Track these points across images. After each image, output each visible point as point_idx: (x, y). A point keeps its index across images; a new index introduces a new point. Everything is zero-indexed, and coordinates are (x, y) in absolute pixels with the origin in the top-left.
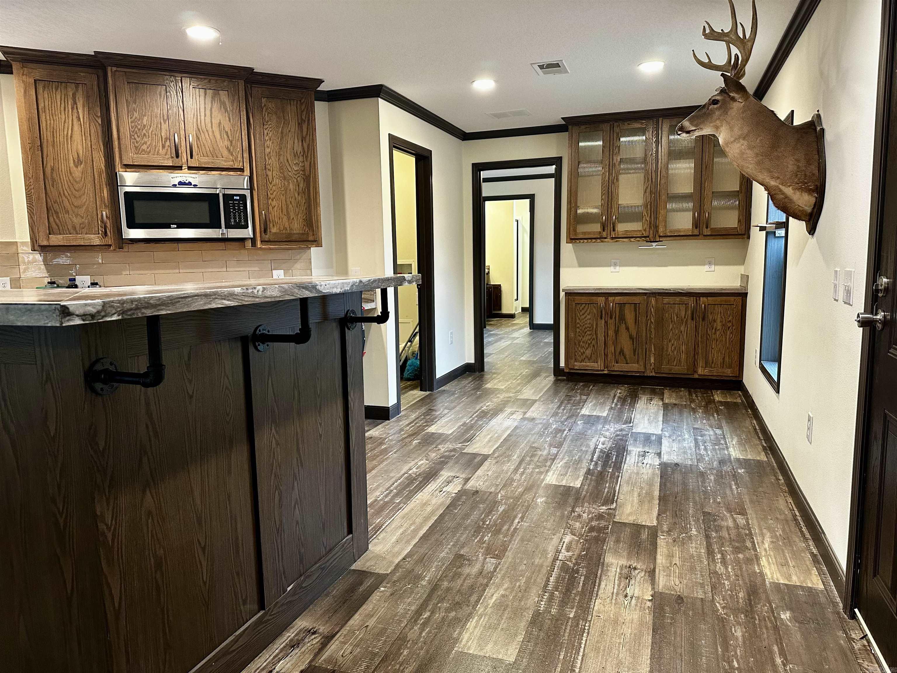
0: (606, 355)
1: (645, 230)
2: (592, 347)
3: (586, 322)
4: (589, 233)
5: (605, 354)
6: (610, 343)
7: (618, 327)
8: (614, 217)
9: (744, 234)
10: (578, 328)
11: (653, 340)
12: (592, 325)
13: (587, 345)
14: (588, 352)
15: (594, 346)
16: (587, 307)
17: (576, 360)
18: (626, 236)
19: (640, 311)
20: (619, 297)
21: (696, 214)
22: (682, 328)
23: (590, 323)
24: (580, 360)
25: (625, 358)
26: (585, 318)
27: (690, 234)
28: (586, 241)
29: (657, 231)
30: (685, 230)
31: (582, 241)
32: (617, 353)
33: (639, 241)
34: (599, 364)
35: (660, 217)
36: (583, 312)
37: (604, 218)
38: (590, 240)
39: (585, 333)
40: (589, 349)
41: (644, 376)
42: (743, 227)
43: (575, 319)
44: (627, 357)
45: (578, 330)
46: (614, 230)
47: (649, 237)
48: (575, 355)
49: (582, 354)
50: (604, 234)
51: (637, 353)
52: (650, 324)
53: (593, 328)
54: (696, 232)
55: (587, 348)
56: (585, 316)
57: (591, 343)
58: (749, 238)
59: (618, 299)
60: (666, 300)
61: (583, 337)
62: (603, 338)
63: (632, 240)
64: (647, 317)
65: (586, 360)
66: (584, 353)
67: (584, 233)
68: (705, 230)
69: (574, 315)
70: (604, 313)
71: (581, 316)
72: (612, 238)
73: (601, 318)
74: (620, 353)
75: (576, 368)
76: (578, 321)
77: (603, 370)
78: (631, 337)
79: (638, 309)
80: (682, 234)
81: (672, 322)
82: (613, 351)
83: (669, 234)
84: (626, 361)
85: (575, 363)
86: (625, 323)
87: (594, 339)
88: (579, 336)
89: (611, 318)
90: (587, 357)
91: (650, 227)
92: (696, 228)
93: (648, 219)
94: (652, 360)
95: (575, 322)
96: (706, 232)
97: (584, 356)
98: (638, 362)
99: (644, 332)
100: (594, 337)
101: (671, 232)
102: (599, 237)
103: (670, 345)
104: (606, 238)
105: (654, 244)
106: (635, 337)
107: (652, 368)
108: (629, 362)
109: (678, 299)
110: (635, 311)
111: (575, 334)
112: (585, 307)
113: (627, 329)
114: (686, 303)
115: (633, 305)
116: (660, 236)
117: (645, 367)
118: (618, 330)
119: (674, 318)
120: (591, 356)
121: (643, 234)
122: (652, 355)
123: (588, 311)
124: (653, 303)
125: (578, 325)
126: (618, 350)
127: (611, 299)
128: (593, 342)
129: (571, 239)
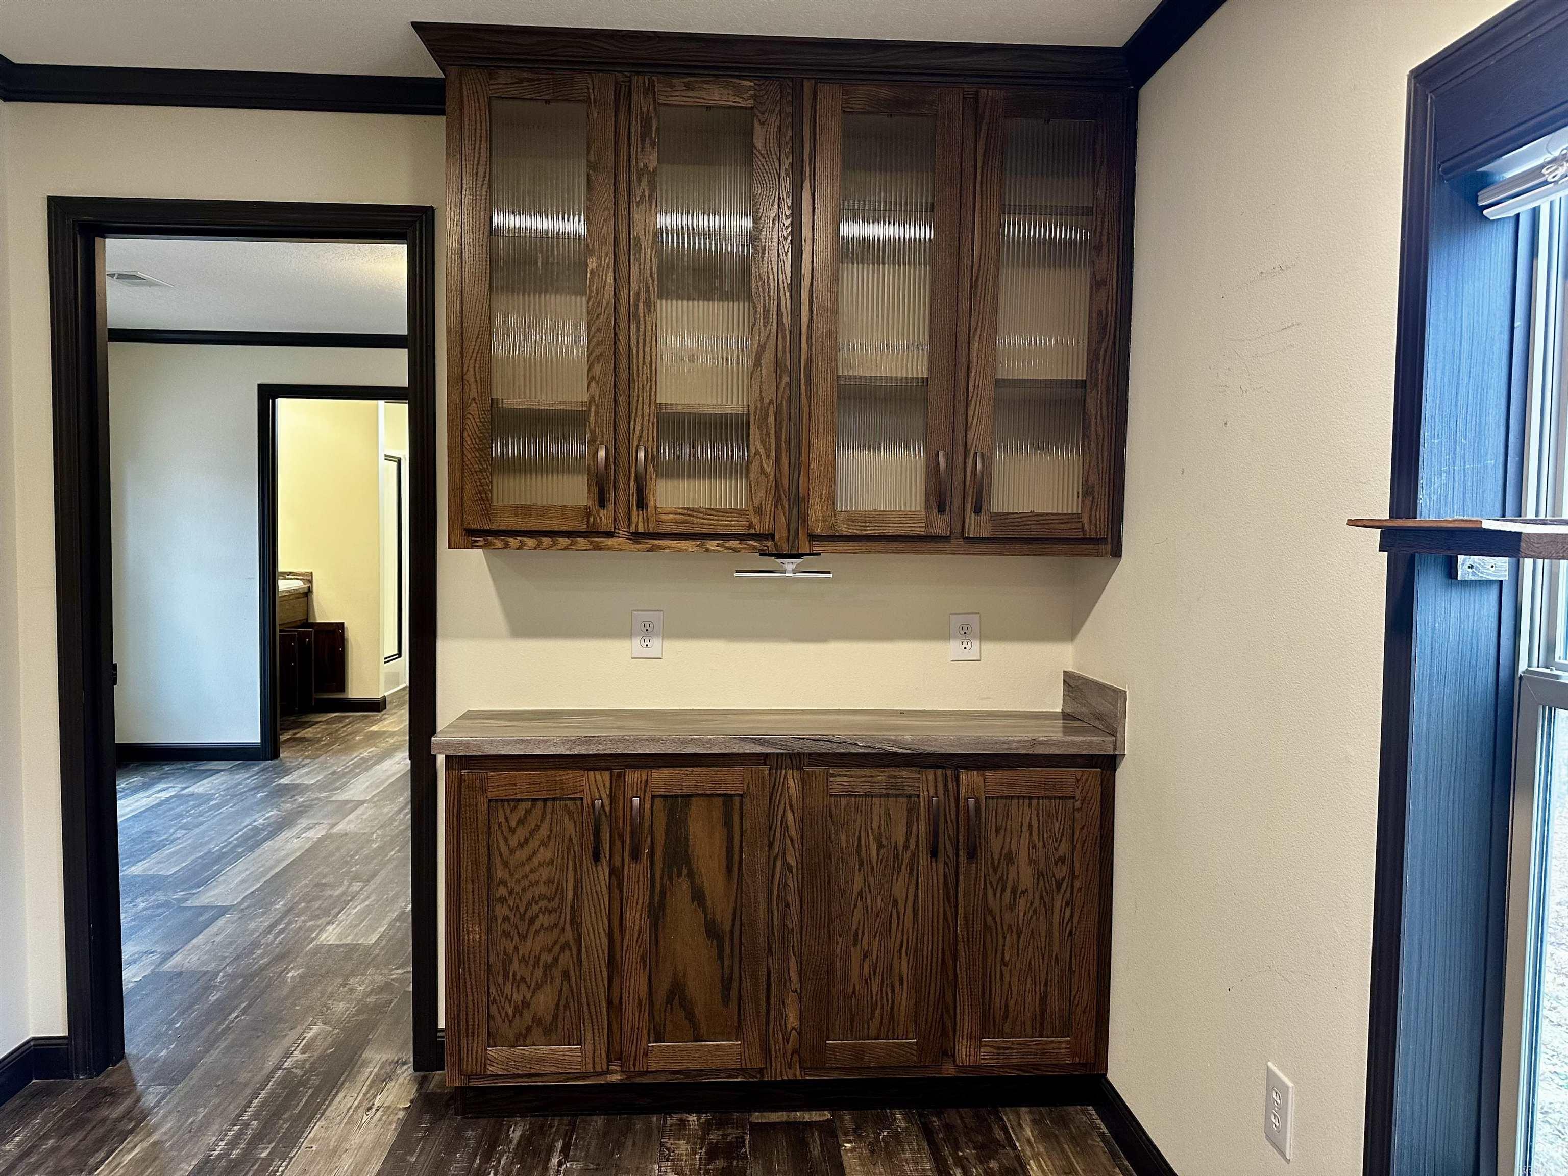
0: (615, 1007)
1: (759, 511)
2: (558, 981)
3: (532, 877)
4: (544, 511)
5: (610, 1002)
6: (631, 959)
7: (663, 893)
8: (642, 455)
9: (1103, 541)
10: (503, 900)
11: (795, 938)
12: (560, 889)
13: (539, 973)
14: (544, 1001)
15: (566, 975)
16: (537, 812)
17: (493, 1039)
18: (688, 530)
19: (747, 825)
20: (666, 773)
21: (941, 460)
22: (899, 889)
23: (549, 881)
24: (511, 1037)
25: (690, 1016)
26: (530, 859)
27: (921, 531)
28: (531, 542)
29: (803, 518)
30: (903, 517)
31: (513, 542)
32: (661, 996)
33: (735, 550)
34: (589, 1047)
35: (813, 465)
36: (521, 833)
37: (602, 453)
38: (546, 541)
39: (532, 921)
40: (548, 988)
41: (762, 1082)
42: (1101, 514)
43: (490, 865)
44: (699, 1011)
45: (501, 911)
46: (642, 504)
47: (771, 536)
48: (490, 1017)
49: (518, 1011)
50: (605, 518)
51: (734, 993)
52: (783, 874)
53: (563, 899)
54: (940, 526)
55: (539, 986)
56: (528, 850)
57: (556, 960)
58: (1117, 553)
59: (661, 777)
60: (841, 780)
61: (523, 938)
62: (605, 941)
63: (712, 545)
64: (771, 845)
65: (536, 1032)
66: (526, 1004)
67: (525, 510)
68: (971, 518)
69: (483, 851)
70: (606, 836)
71: (512, 851)
72: (637, 537)
73: (596, 857)
74: (669, 1001)
75: (492, 1070)
76: (500, 873)
77: (608, 1072)
78: (712, 931)
79: (736, 818)
80: (891, 531)
81: (861, 864)
82: (644, 994)
83: (844, 530)
84: (695, 1026)
85: (492, 1052)
86: (691, 875)
87: (566, 946)
88: (506, 934)
89: (635, 855)
90: (537, 1021)
91: (778, 501)
92: (941, 510)
93: (769, 468)
94: (792, 1020)
95: (490, 878)
96: (977, 526)
97: (528, 1017)
98: (739, 1028)
99: (763, 906)
100: (569, 935)
101: (852, 518)
102: (583, 527)
103: (856, 954)
104: (609, 535)
105: (790, 565)
106: (727, 927)
107: (789, 1047)
108: (704, 1030)
109: (881, 776)
110: (728, 824)
111: (489, 931)
112: (528, 812)
113: (698, 896)
114: (908, 791)
115: (718, 802)
116: (813, 537)
117: (766, 1050)
118: (662, 906)
119: (868, 847)
120: (555, 1017)
121: (751, 526)
122: (791, 999)
123: (544, 831)
124: (792, 791)
125: (502, 891)
126: (663, 988)
127: (633, 777)
128: (565, 958)
129: (471, 532)
